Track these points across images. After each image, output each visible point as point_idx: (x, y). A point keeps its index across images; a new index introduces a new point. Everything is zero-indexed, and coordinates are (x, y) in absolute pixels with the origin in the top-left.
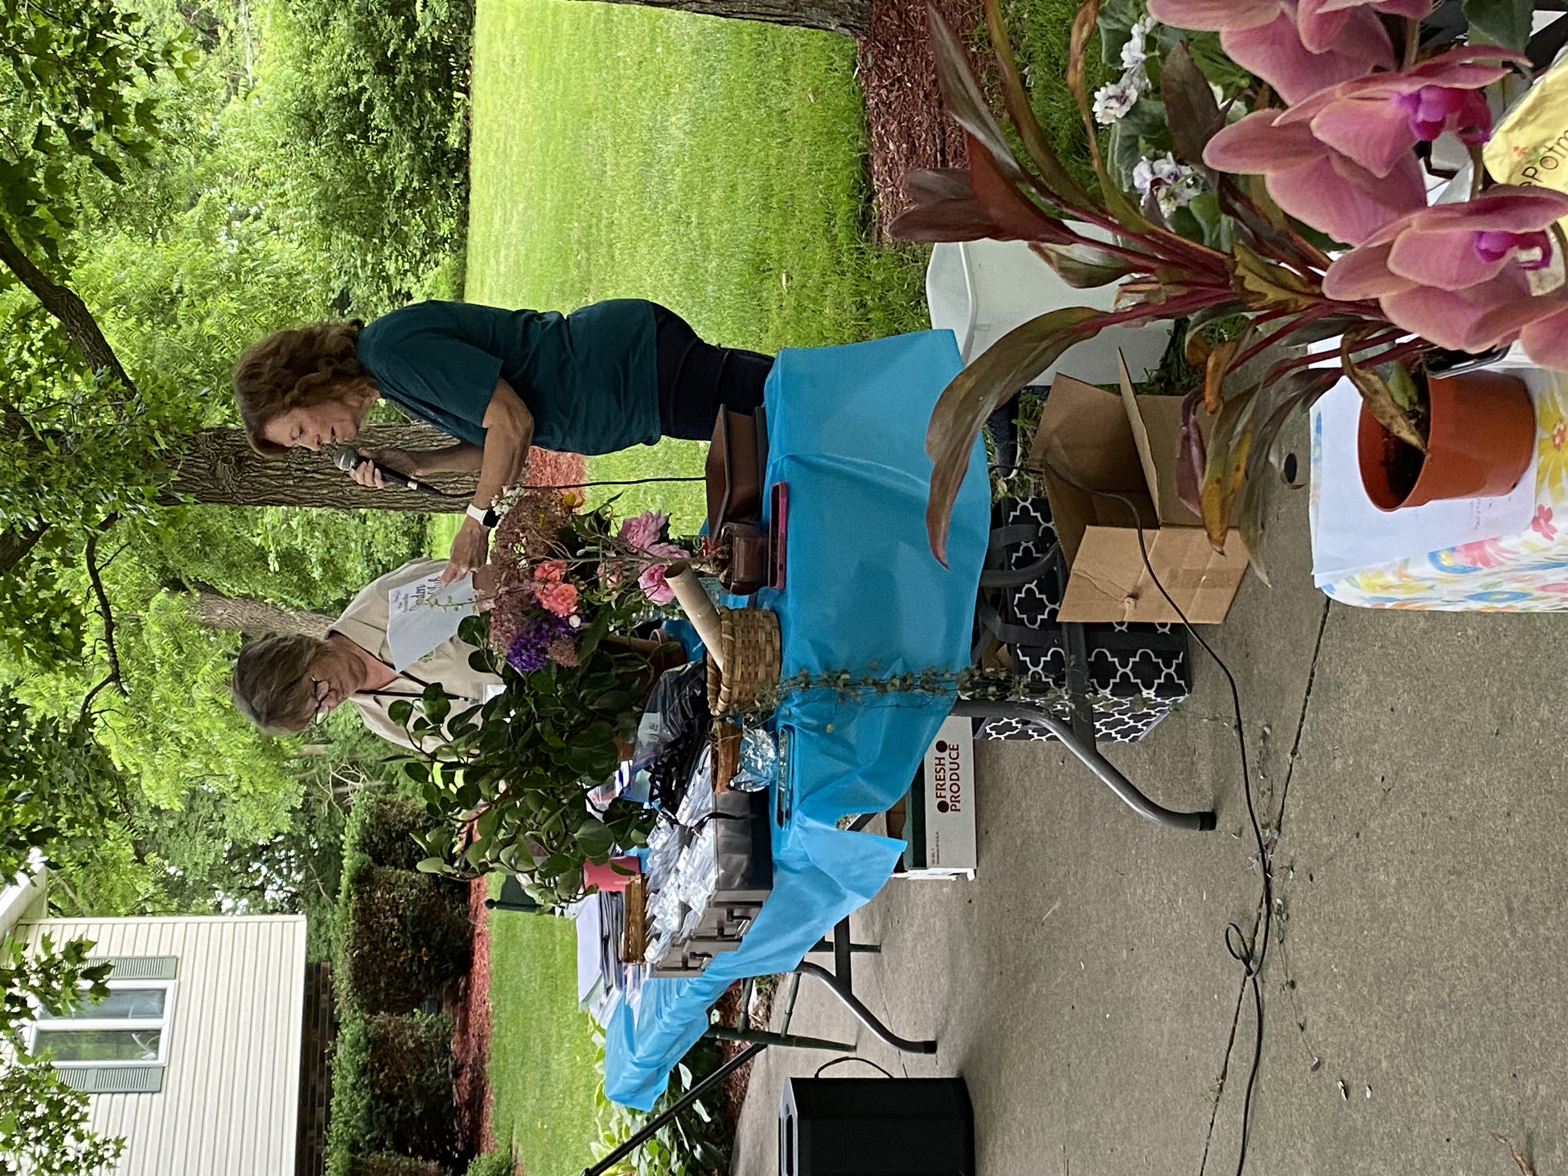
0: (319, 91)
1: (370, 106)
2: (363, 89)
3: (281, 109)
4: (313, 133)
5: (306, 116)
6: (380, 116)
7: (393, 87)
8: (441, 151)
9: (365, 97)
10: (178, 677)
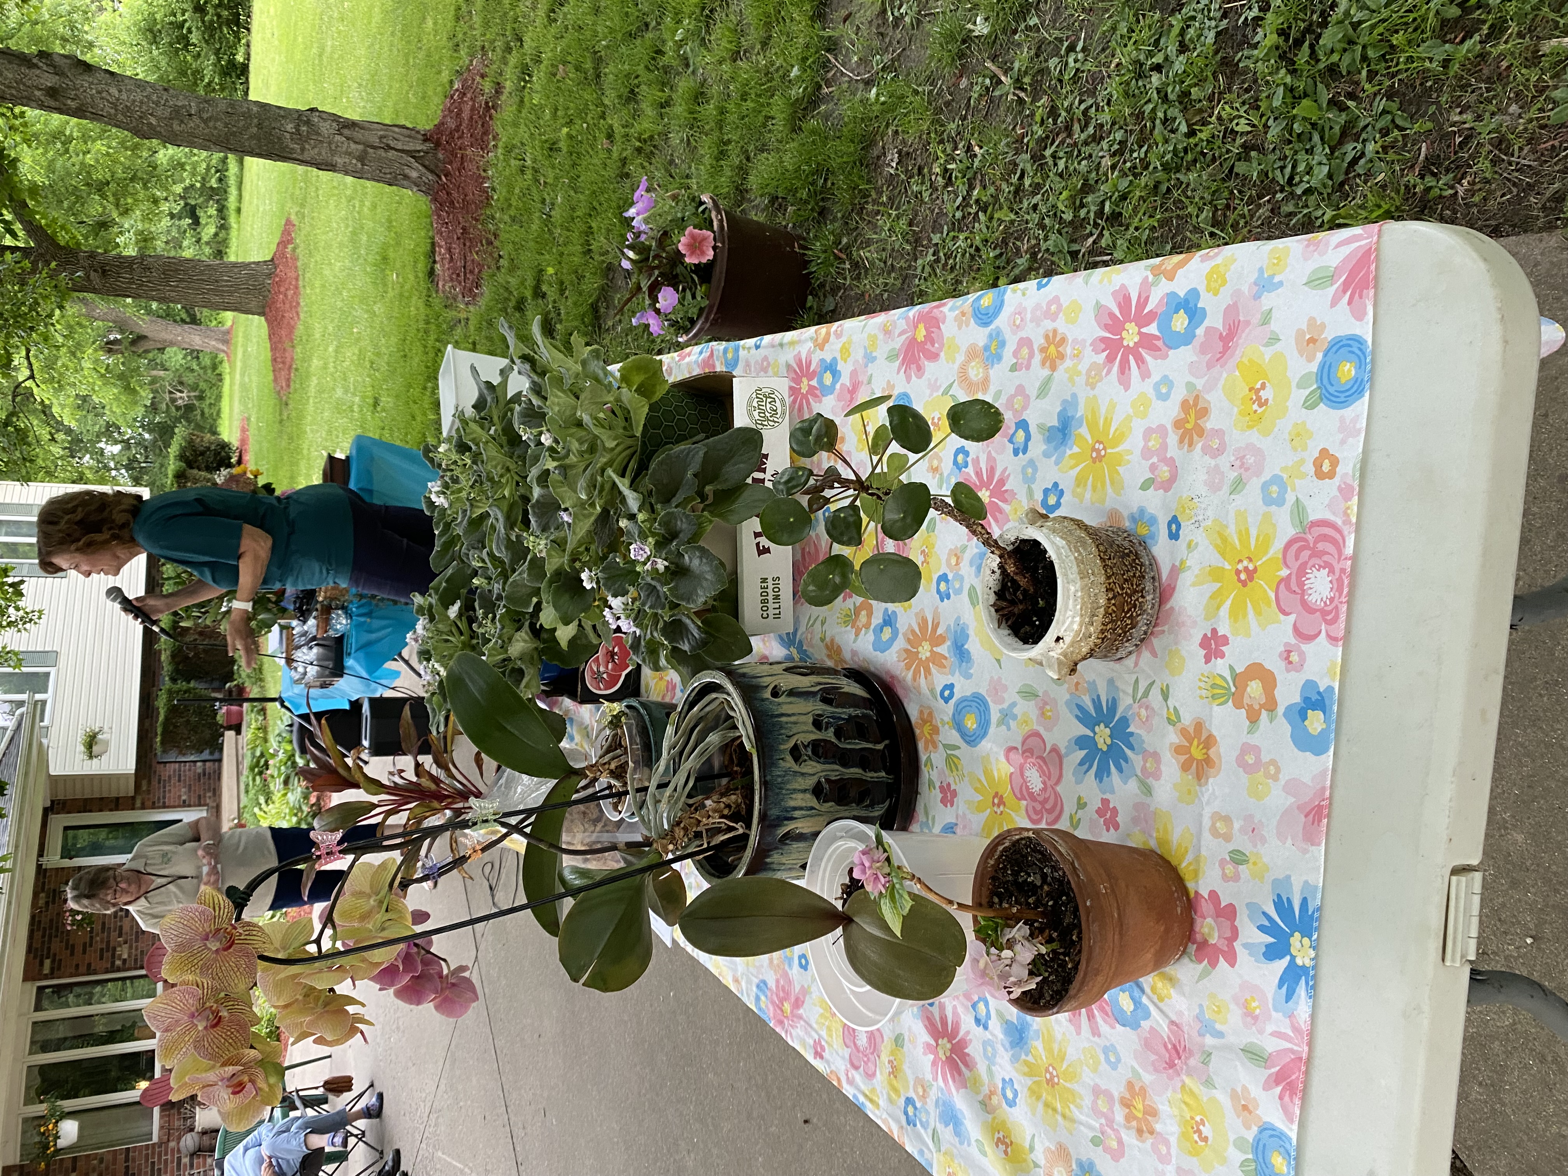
0: (158, 17)
1: (190, 31)
2: (185, 21)
3: (135, 25)
4: (154, 41)
5: (150, 30)
6: (194, 38)
7: (203, 22)
8: (232, 63)
9: (187, 25)
10: (73, 354)
